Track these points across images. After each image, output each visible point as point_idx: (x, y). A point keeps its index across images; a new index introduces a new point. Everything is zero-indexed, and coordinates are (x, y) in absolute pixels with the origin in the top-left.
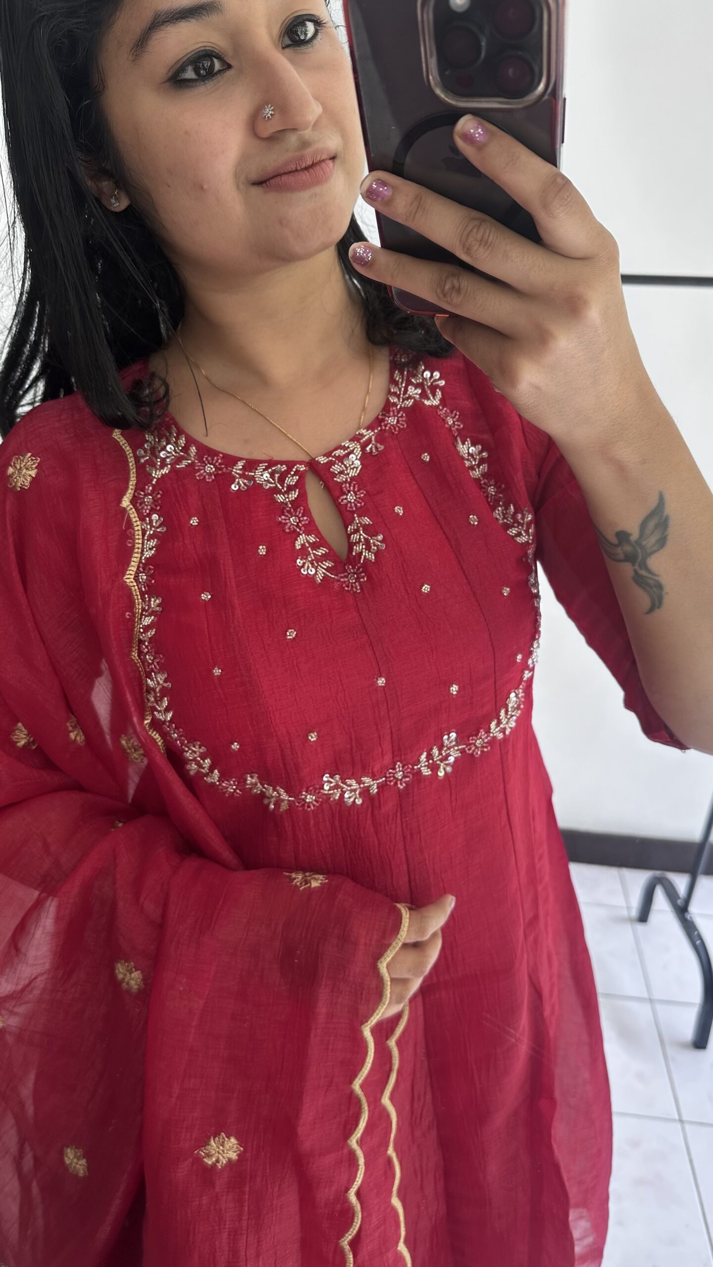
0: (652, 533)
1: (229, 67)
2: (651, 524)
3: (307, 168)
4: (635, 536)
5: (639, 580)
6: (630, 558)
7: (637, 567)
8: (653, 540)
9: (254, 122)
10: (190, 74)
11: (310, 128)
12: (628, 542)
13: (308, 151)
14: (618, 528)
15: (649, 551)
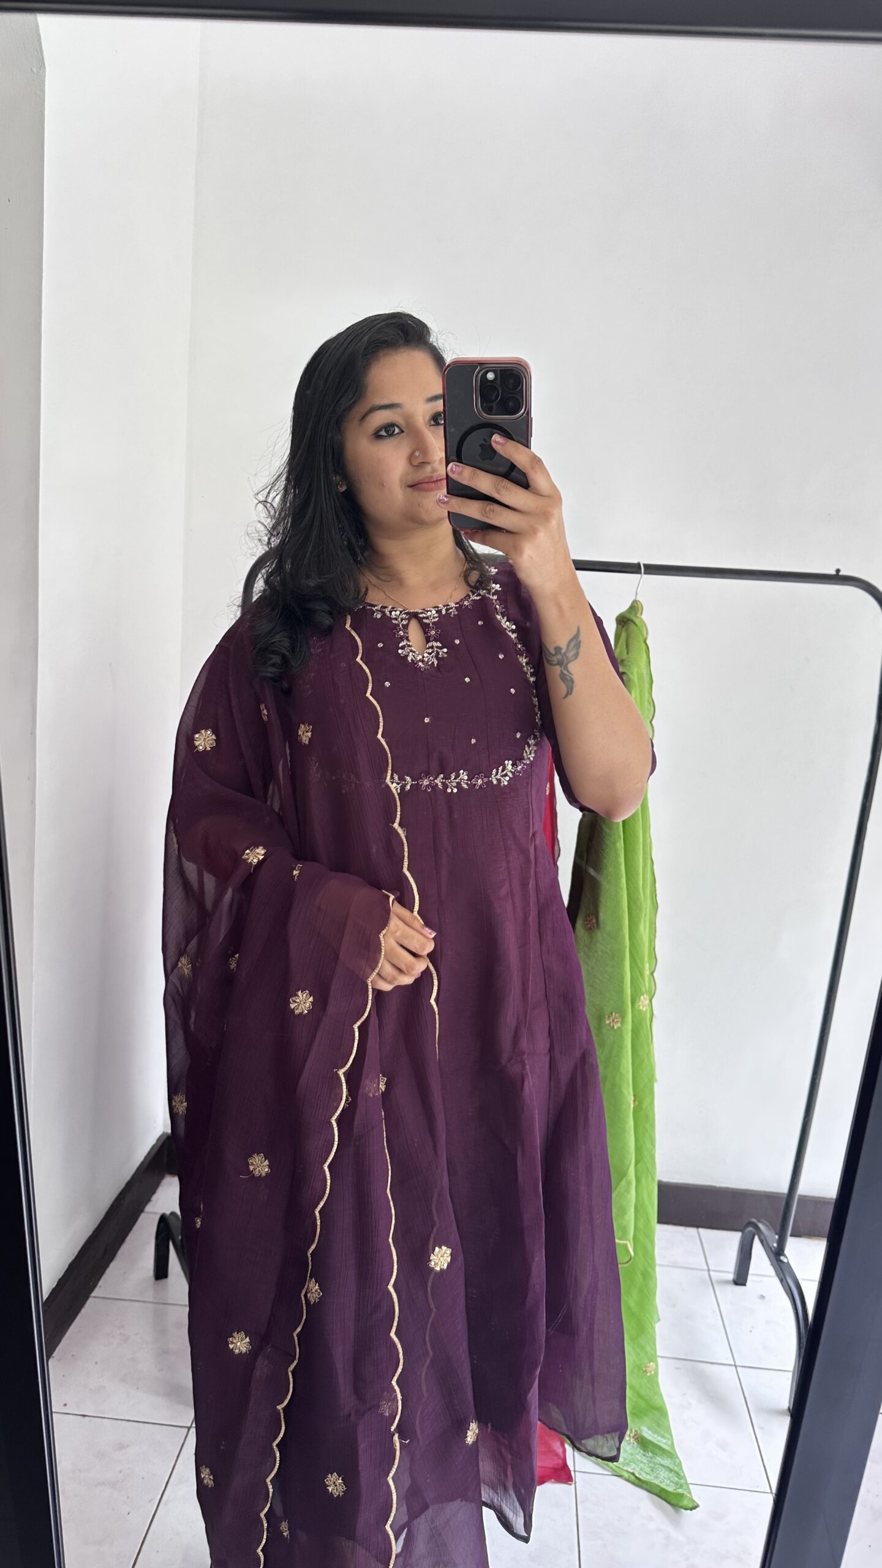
0: (573, 648)
1: (403, 432)
2: (573, 643)
3: (434, 482)
4: (564, 650)
5: (563, 677)
6: (560, 663)
7: (563, 669)
8: (574, 652)
9: (411, 459)
10: (383, 433)
11: (437, 462)
12: (560, 653)
13: (435, 474)
14: (556, 645)
15: (569, 659)
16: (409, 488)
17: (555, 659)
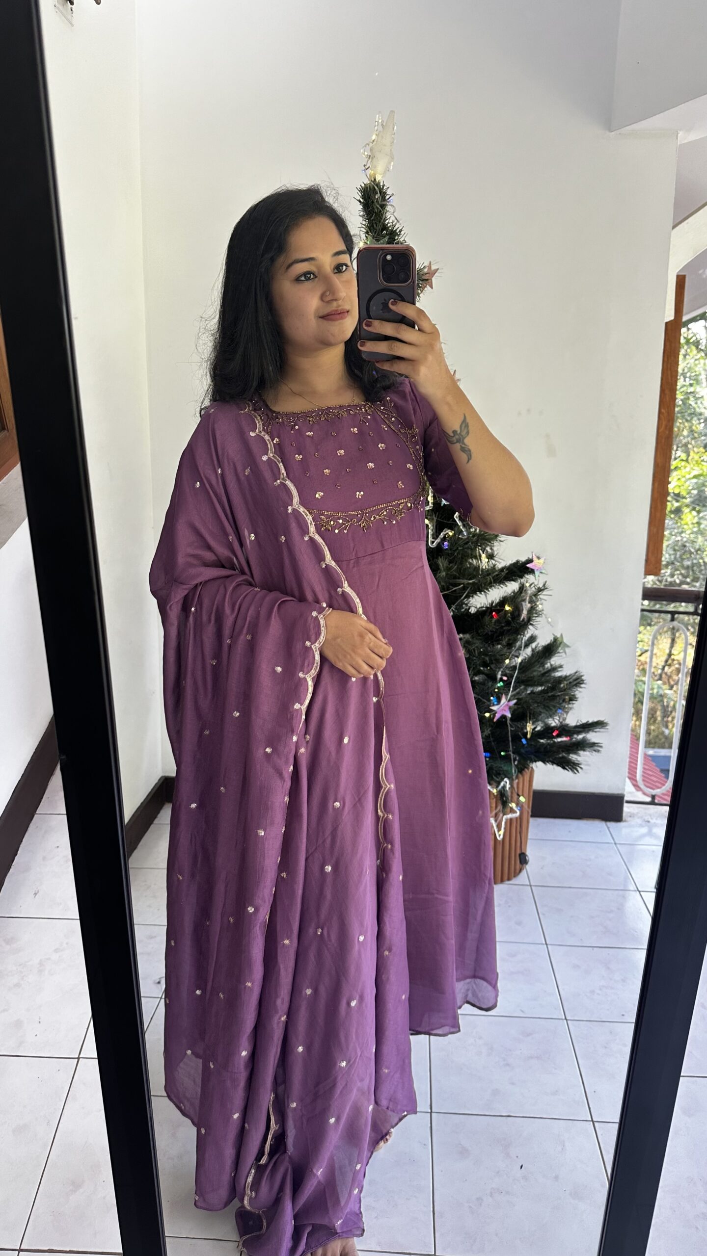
0: (464, 430)
1: (316, 276)
2: (464, 425)
3: (339, 314)
4: (459, 432)
5: (463, 450)
6: (458, 441)
7: (461, 444)
8: (465, 431)
9: (322, 297)
10: (303, 278)
11: (341, 299)
12: (457, 434)
13: (340, 308)
14: (453, 429)
15: (464, 437)
16: (321, 319)
17: (454, 439)
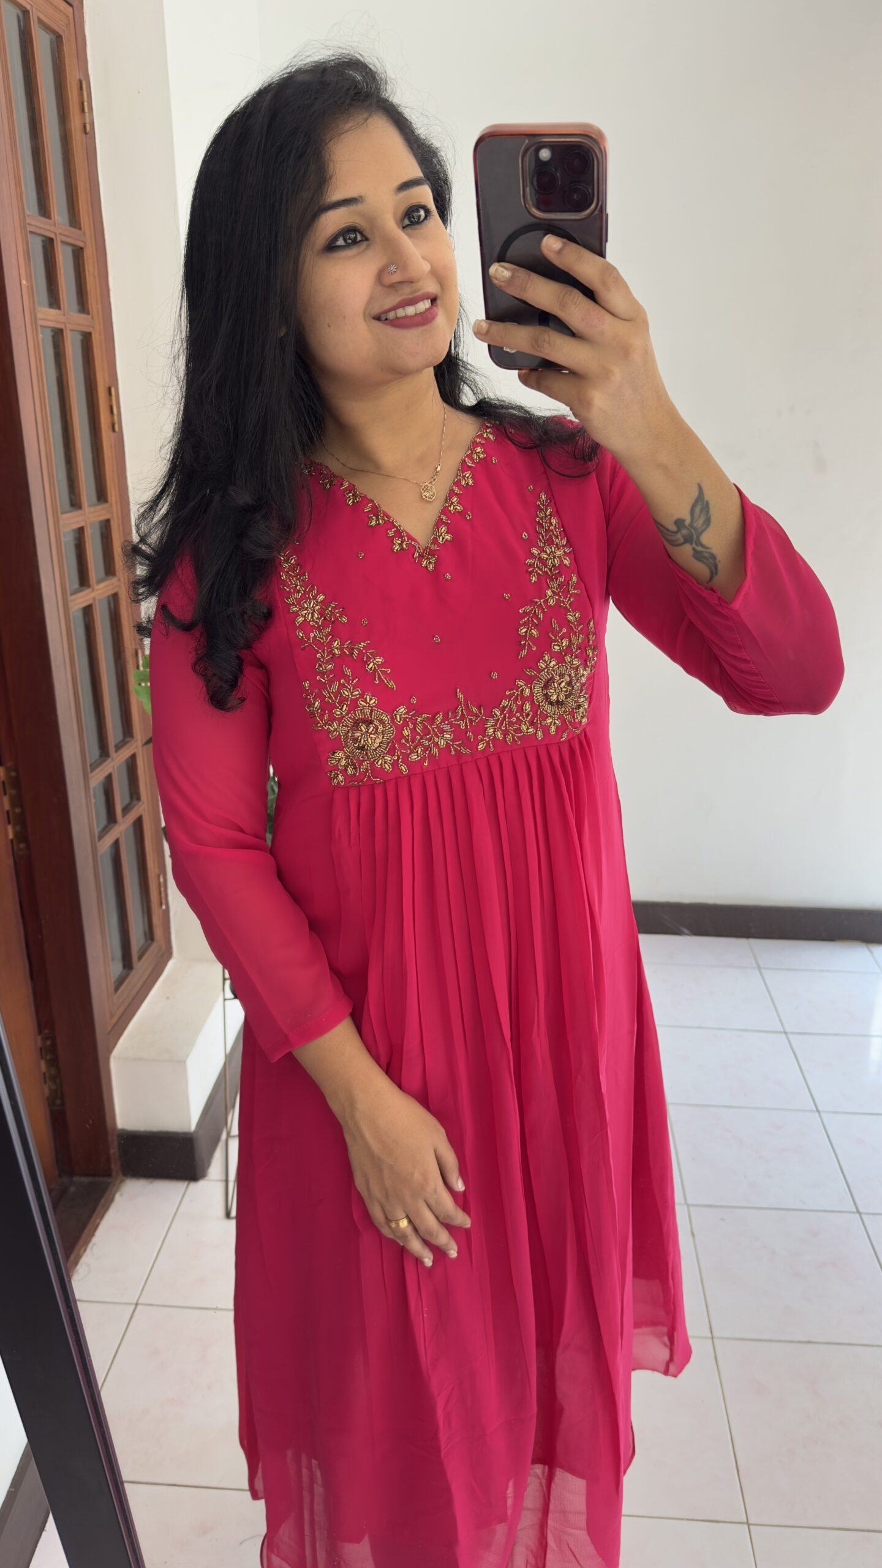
0: (700, 516)
1: (367, 238)
2: (698, 510)
4: (687, 522)
5: (697, 554)
6: (688, 540)
8: (699, 523)
9: (379, 278)
10: (341, 242)
12: (685, 526)
14: (675, 518)
15: (700, 530)
16: (379, 323)
17: (680, 537)
